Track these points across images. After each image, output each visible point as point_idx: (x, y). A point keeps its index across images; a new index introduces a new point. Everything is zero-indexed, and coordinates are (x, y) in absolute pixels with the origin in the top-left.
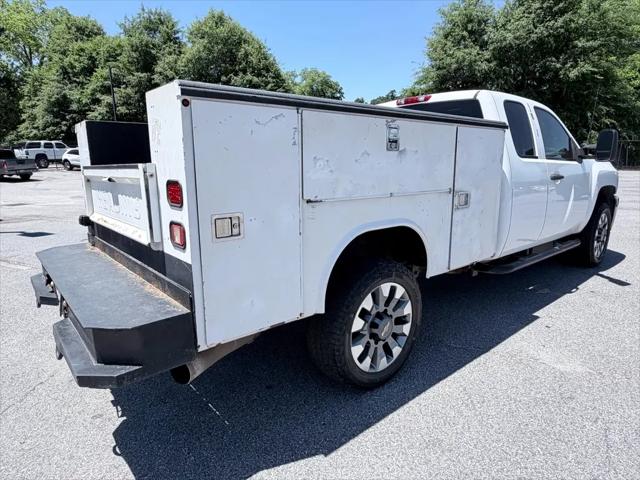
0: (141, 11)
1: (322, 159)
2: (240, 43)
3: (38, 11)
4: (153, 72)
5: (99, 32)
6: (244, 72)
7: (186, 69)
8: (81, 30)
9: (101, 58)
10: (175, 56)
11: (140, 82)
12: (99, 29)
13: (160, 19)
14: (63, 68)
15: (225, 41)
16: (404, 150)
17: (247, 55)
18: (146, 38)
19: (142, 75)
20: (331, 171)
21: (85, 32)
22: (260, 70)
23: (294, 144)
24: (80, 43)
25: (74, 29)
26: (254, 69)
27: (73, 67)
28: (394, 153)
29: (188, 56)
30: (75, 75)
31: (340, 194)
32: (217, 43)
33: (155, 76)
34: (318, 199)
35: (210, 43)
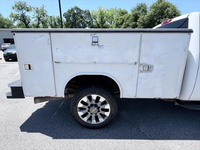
0: (137, 4)
1: (60, 49)
2: (166, 8)
3: (115, 10)
4: (137, 22)
5: (126, 13)
6: (166, 17)
7: (146, 19)
8: (122, 13)
9: (125, 20)
10: (144, 16)
11: (133, 25)
12: (126, 12)
13: (142, 6)
14: (117, 24)
15: (161, 8)
16: (102, 45)
17: (168, 11)
18: (137, 12)
19: (134, 23)
20: (64, 53)
21: (123, 13)
22: (171, 16)
23: (48, 44)
24: (121, 17)
25: (121, 13)
26: (170, 16)
27: (118, 23)
28: (96, 47)
29: (148, 15)
30: (119, 25)
31: (68, 61)
32: (158, 9)
33: (137, 23)
34: (59, 62)
35: (155, 10)
